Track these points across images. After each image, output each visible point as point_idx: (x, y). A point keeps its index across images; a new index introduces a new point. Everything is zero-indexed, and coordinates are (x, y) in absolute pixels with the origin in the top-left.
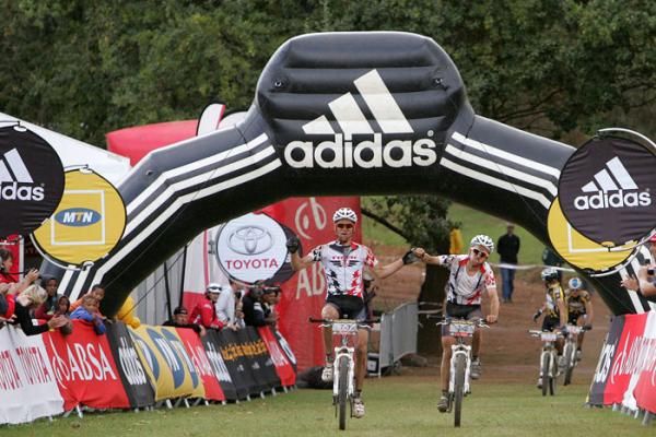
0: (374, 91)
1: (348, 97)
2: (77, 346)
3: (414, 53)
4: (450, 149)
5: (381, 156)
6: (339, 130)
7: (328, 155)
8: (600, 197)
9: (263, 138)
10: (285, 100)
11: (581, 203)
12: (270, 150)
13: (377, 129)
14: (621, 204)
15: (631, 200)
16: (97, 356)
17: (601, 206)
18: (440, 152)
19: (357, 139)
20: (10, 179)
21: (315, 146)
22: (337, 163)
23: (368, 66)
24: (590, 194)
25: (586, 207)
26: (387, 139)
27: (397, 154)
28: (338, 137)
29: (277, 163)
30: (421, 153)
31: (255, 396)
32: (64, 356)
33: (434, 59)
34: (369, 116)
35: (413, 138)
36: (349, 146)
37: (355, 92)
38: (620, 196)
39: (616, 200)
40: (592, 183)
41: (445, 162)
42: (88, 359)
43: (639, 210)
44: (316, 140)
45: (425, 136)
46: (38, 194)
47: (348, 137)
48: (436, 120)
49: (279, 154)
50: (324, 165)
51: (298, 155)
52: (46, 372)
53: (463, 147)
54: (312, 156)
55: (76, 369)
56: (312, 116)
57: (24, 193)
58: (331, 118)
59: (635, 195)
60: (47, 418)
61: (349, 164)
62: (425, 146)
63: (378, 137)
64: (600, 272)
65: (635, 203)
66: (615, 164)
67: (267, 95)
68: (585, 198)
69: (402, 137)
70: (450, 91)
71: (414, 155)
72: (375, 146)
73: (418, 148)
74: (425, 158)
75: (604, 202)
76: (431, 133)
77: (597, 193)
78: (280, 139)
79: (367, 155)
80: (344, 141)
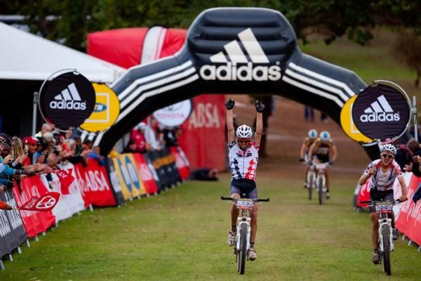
0: (248, 40)
1: (235, 43)
2: (90, 172)
3: (270, 20)
4: (288, 72)
5: (251, 75)
6: (229, 60)
7: (223, 73)
8: (374, 116)
9: (189, 63)
10: (201, 43)
11: (364, 118)
12: (193, 70)
13: (250, 60)
14: (384, 120)
15: (389, 117)
16: (100, 177)
17: (374, 120)
18: (283, 73)
19: (239, 65)
20: (70, 99)
21: (217, 67)
22: (228, 78)
23: (245, 26)
24: (368, 114)
25: (366, 120)
26: (255, 65)
27: (260, 74)
28: (229, 64)
29: (196, 77)
30: (273, 73)
31: (169, 187)
32: (84, 178)
33: (281, 24)
34: (246, 53)
35: (269, 65)
36: (235, 69)
37: (238, 40)
38: (384, 115)
39: (382, 118)
40: (370, 109)
41: (285, 79)
42: (96, 180)
43: (394, 123)
44: (218, 65)
45: (275, 64)
46: (83, 106)
47: (235, 64)
48: (281, 56)
49: (198, 72)
50: (221, 78)
51: (208, 73)
52: (76, 188)
53: (295, 71)
54: (215, 73)
55: (89, 185)
56: (215, 52)
57: (77, 106)
58: (225, 53)
59: (391, 115)
60: (77, 213)
61: (234, 78)
62: (275, 70)
63: (250, 65)
64: (367, 143)
65: (392, 119)
66: (382, 99)
67: (193, 41)
68: (366, 116)
69: (263, 65)
70: (289, 41)
71: (269, 74)
72: (248, 69)
73: (271, 70)
74: (274, 76)
75: (376, 119)
76: (278, 63)
77: (372, 114)
78: (198, 64)
79: (244, 74)
80: (232, 66)
